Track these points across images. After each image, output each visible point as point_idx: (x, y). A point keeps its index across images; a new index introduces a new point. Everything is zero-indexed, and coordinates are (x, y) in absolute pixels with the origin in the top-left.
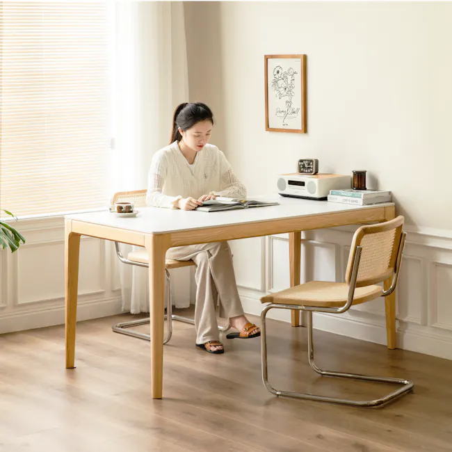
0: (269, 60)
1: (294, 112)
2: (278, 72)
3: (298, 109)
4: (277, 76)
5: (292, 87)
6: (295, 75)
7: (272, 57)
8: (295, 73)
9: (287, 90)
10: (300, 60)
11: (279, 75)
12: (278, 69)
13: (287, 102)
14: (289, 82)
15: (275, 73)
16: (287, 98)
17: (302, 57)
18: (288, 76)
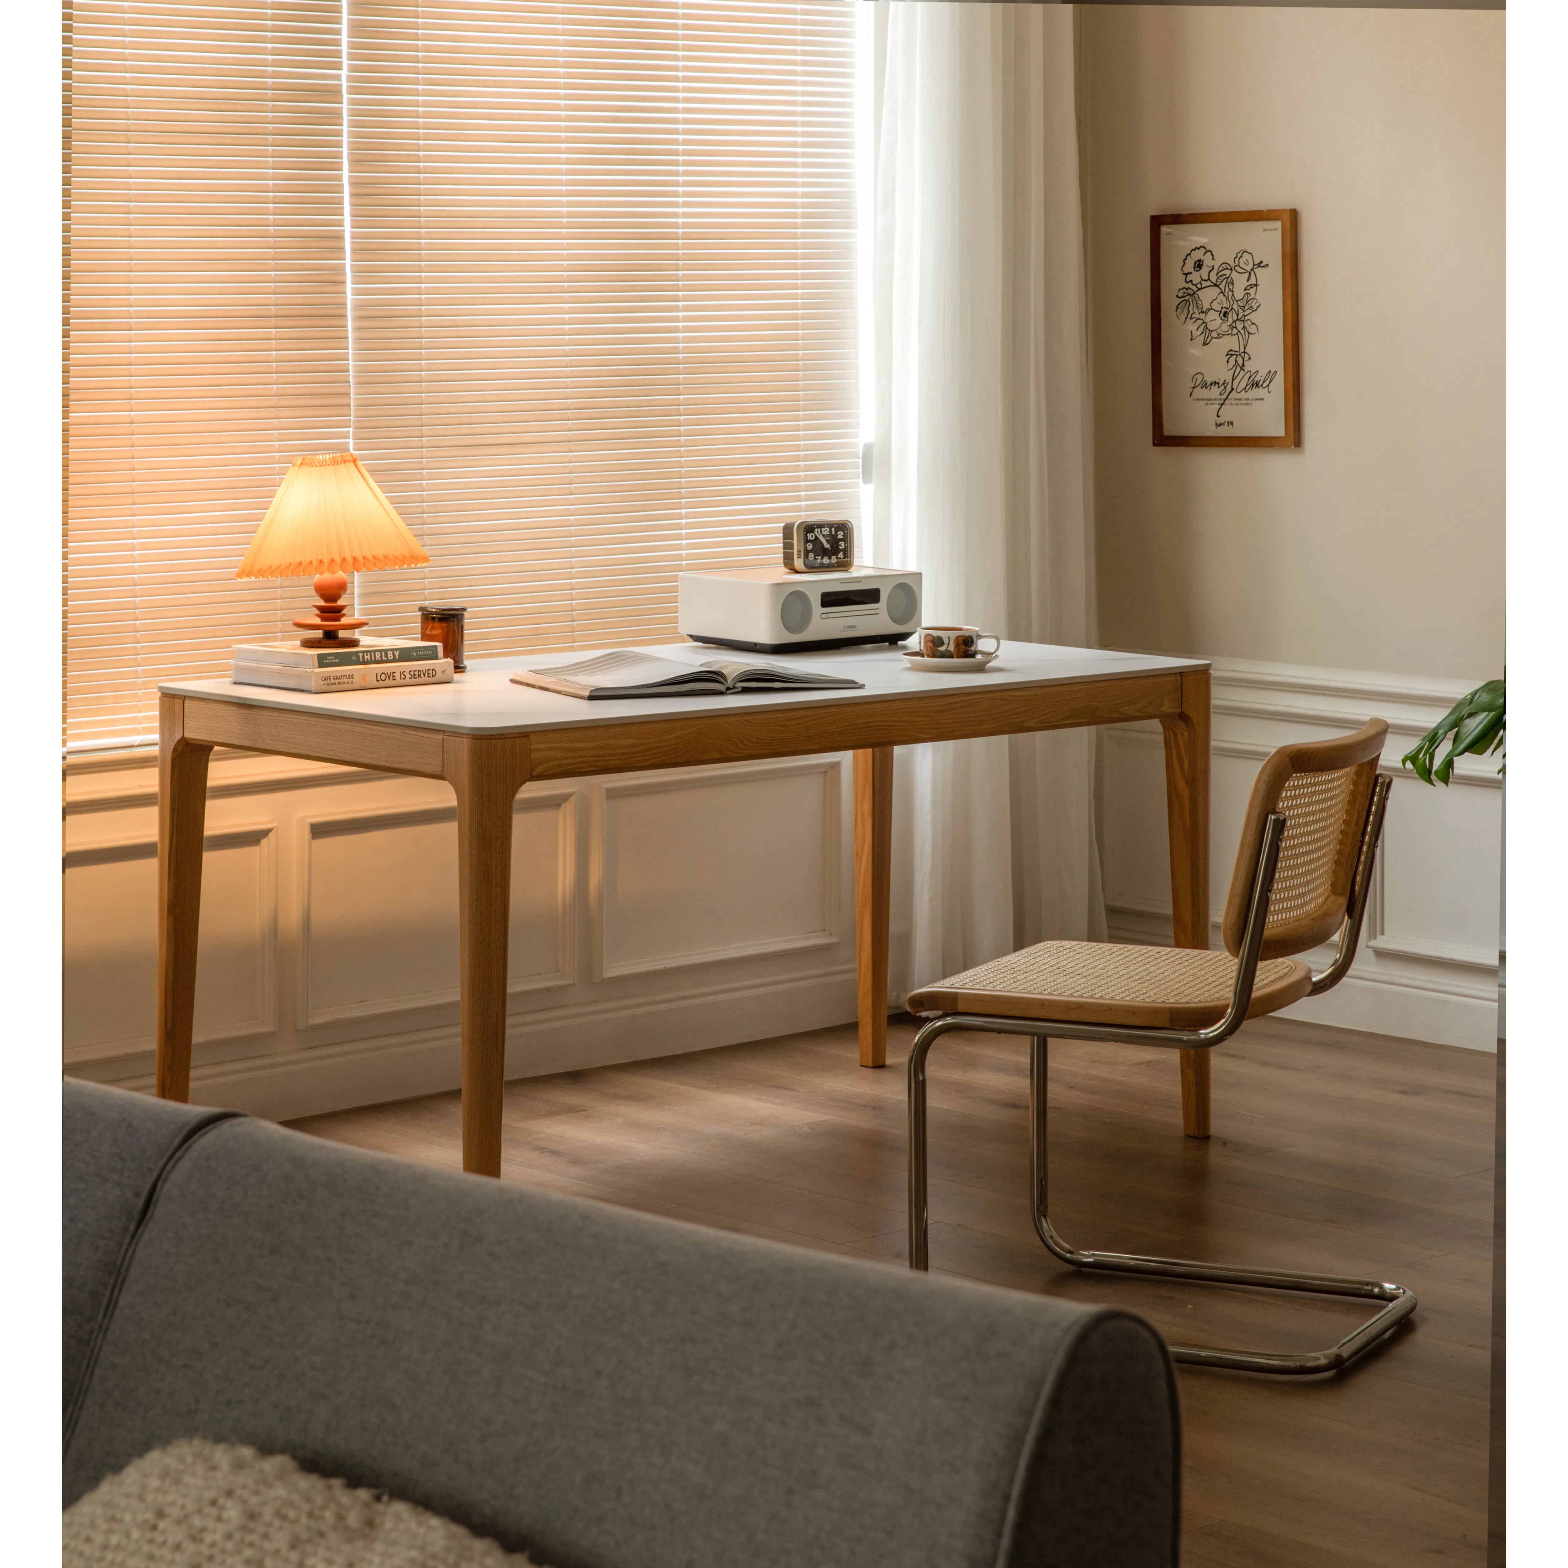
0: (1164, 229)
1: (1257, 385)
2: (1199, 265)
3: (1271, 375)
4: (1195, 277)
5: (1248, 304)
6: (1258, 271)
7: (1177, 219)
8: (1260, 265)
9: (1232, 317)
10: (1278, 225)
11: (1204, 272)
12: (1198, 255)
13: (1230, 354)
14: (1239, 293)
15: (1190, 266)
16: (1231, 342)
17: (1287, 217)
18: (1234, 275)
